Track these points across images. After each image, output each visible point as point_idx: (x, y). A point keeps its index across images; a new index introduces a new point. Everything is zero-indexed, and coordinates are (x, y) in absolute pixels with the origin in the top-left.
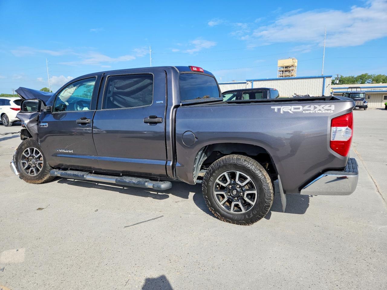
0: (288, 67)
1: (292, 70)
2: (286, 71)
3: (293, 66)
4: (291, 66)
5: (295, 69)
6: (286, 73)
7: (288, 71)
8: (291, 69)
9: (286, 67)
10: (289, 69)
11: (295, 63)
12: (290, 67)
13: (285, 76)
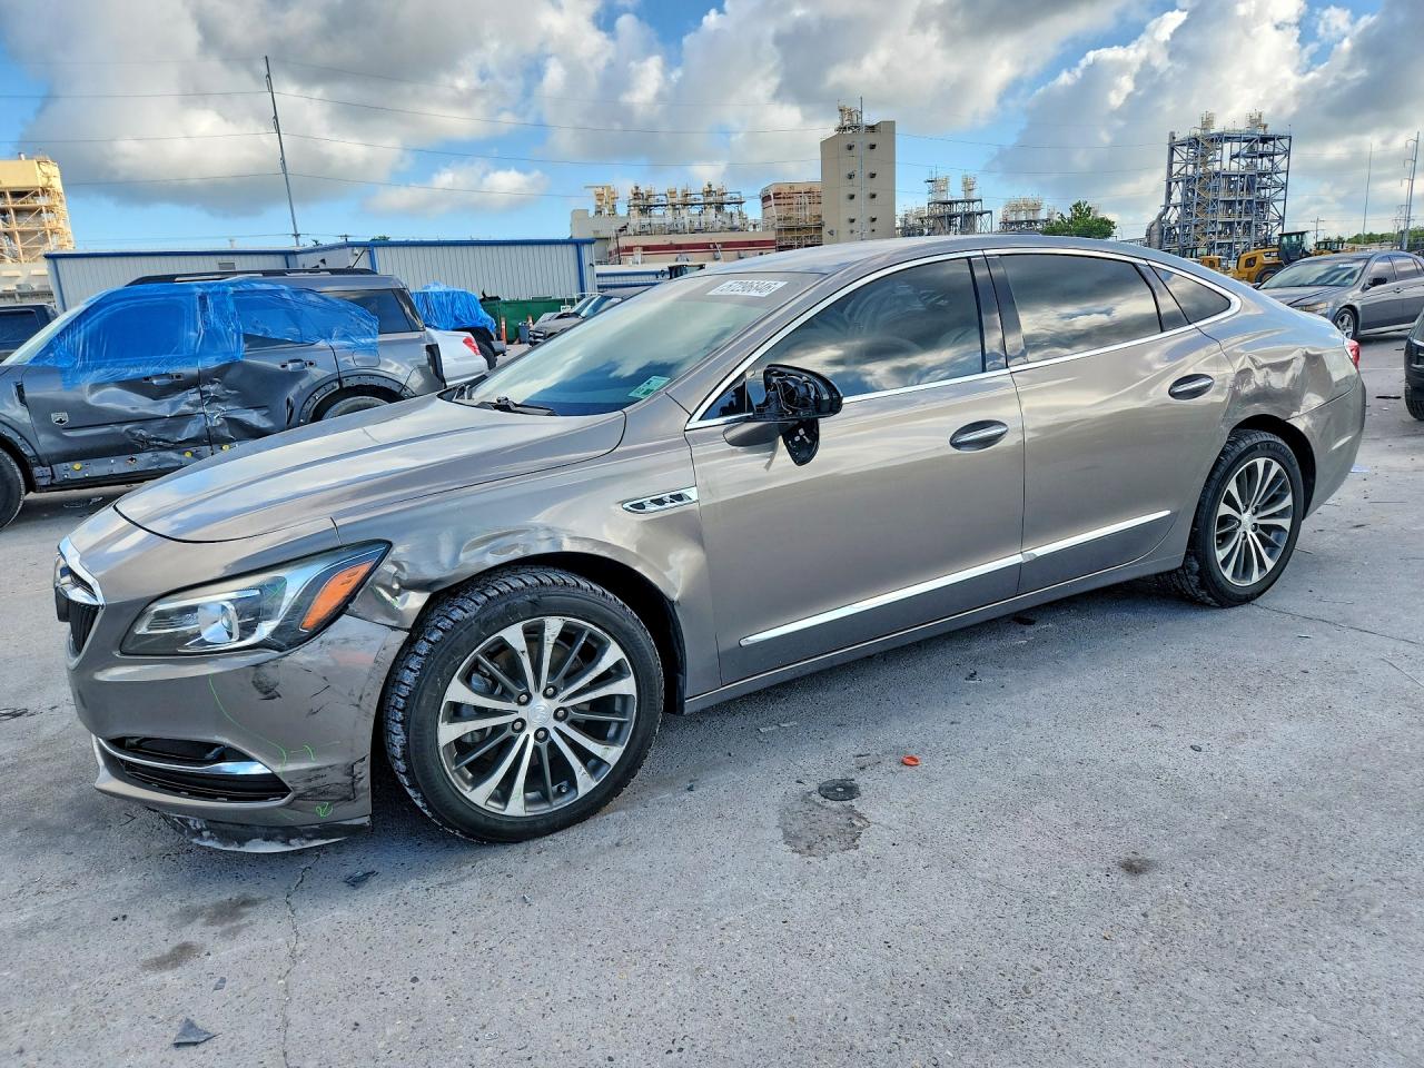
0: (26, 193)
1: (50, 210)
2: (18, 212)
3: (45, 191)
4: (40, 190)
5: (62, 208)
6: (21, 219)
7: (30, 211)
8: (41, 202)
9: (17, 194)
10: (30, 203)
11: (52, 179)
12: (36, 194)
13: (21, 233)
